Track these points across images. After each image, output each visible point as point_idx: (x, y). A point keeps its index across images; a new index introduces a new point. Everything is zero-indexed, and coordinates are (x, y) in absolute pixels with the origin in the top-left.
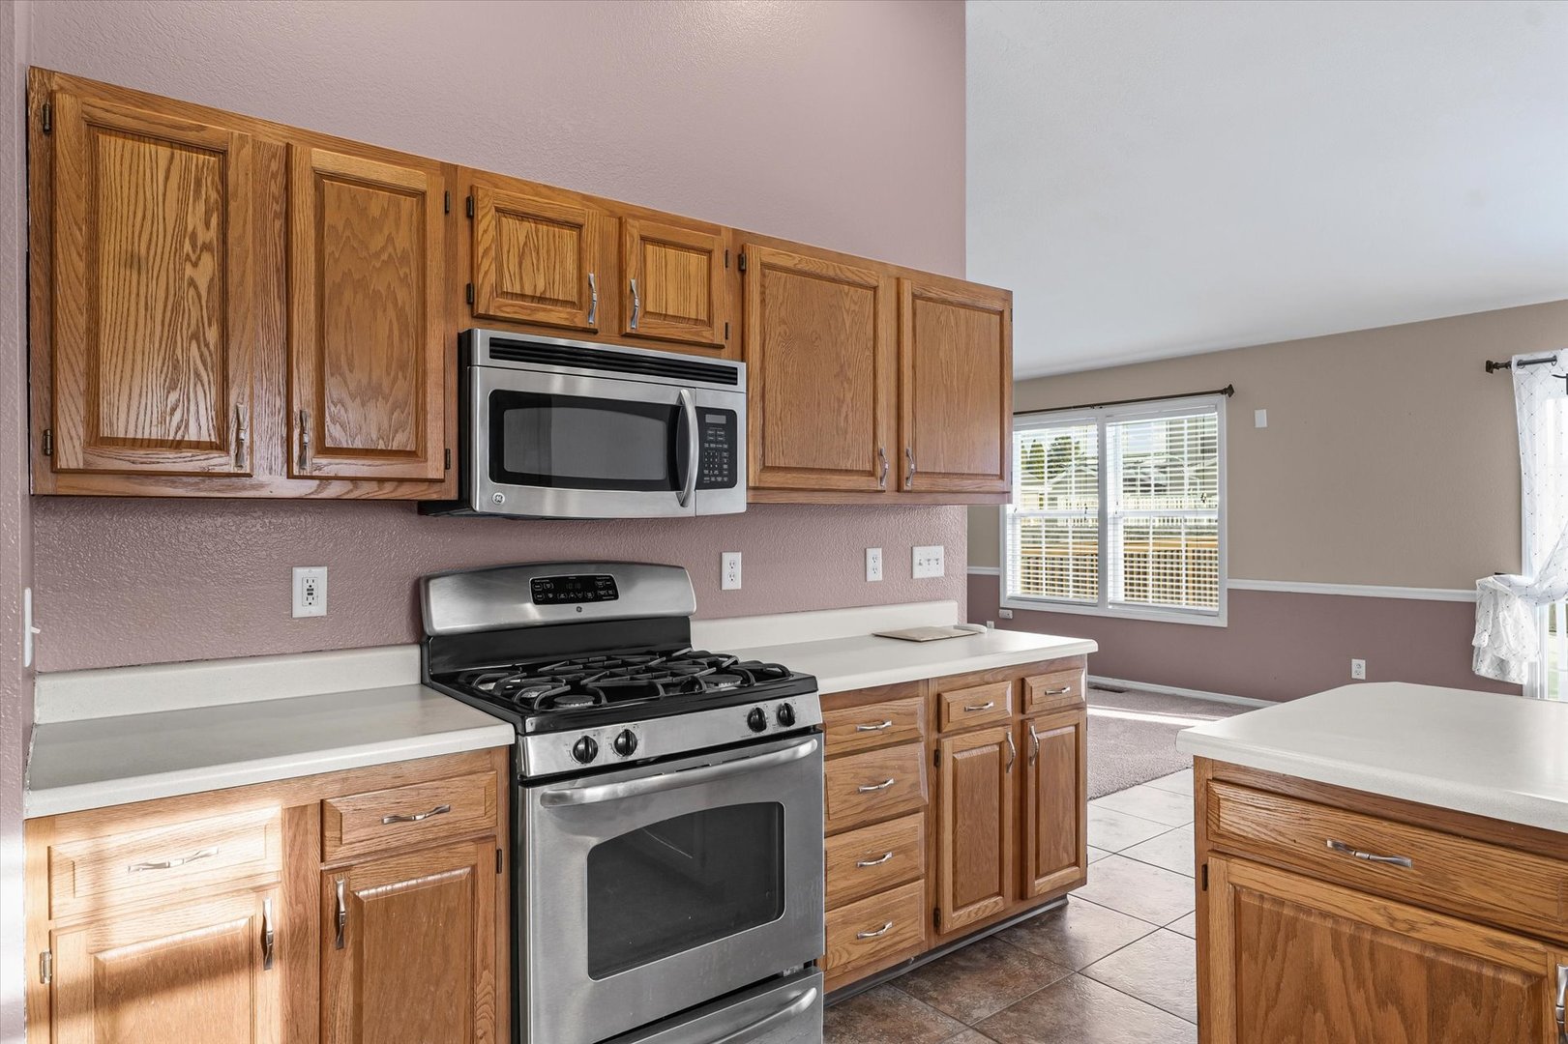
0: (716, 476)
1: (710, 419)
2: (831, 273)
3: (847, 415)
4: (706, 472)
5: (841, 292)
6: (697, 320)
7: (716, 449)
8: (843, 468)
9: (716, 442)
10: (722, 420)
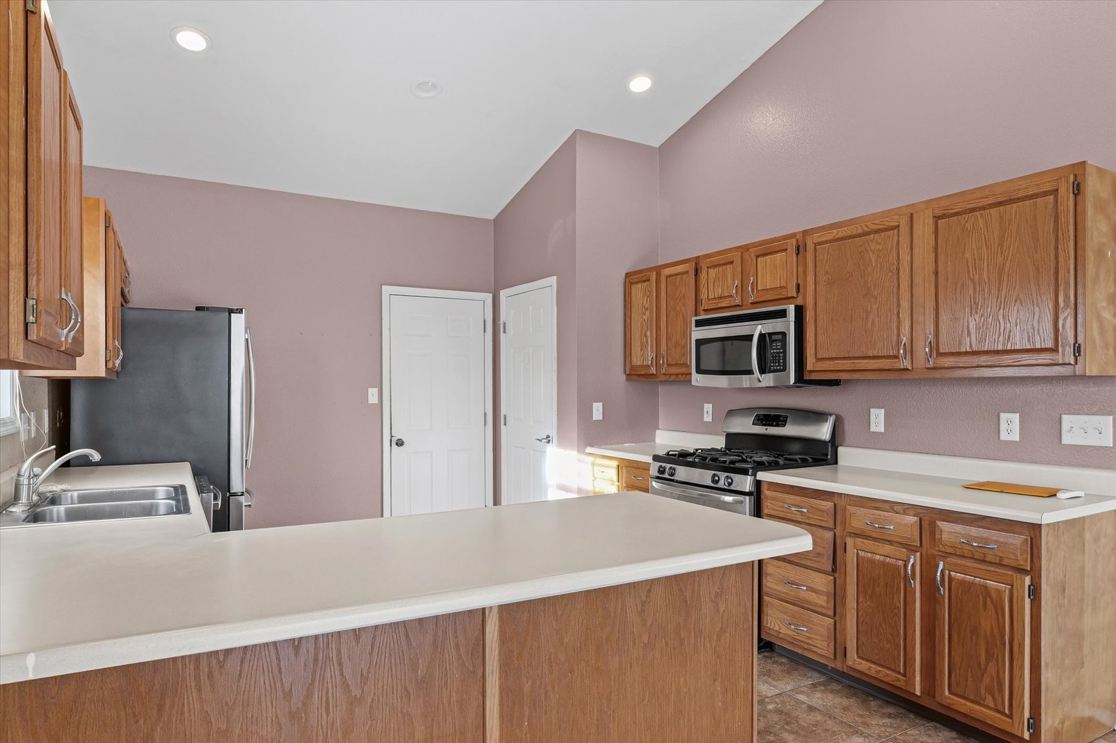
0: (777, 366)
1: (774, 337)
2: (860, 231)
3: (873, 320)
4: (772, 364)
5: (867, 241)
6: (780, 287)
7: (777, 353)
8: (871, 355)
9: (777, 349)
10: (780, 337)
